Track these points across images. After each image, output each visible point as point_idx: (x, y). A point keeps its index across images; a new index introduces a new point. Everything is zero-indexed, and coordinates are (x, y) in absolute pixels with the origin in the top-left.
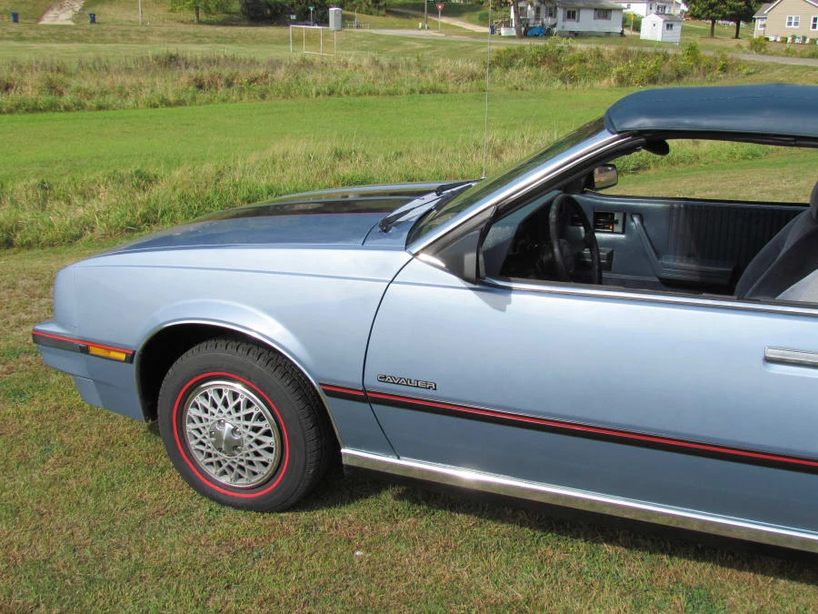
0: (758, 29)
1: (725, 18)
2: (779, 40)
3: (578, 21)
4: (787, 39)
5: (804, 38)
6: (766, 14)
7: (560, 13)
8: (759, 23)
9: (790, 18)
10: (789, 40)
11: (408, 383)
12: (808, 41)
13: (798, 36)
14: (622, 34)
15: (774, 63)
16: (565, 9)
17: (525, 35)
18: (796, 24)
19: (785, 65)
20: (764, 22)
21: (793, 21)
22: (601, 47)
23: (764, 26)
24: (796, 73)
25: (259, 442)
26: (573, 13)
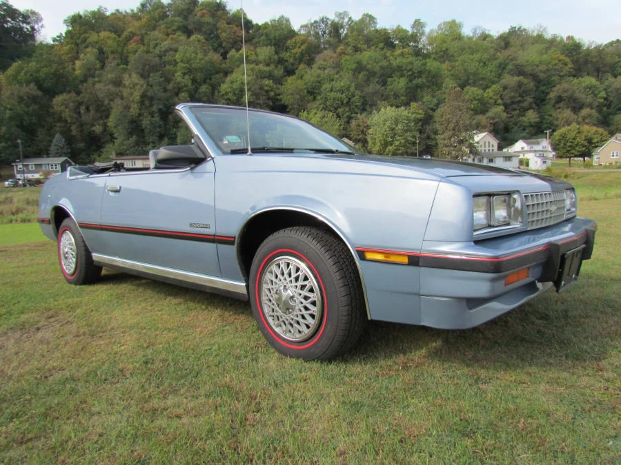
0: (596, 160)
1: (576, 156)
2: (608, 164)
3: (495, 163)
4: (612, 163)
6: (599, 151)
9: (613, 153)
13: (618, 161)
16: (488, 158)
18: (617, 156)
20: (599, 156)
21: (615, 154)
26: (492, 160)
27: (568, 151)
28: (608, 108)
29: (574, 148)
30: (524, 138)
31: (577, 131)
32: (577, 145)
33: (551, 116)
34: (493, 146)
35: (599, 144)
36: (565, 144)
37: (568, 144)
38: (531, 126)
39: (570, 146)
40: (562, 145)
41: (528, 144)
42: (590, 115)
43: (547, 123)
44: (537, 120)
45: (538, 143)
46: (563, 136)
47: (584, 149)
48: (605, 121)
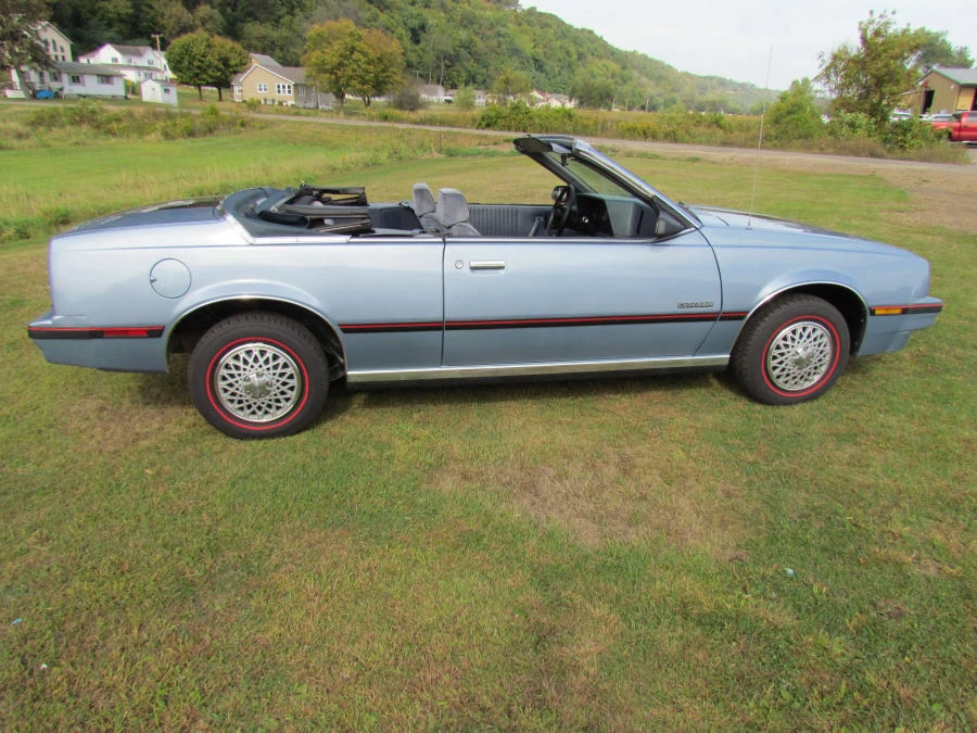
0: (237, 93)
1: (208, 84)
3: (84, 85)
4: (260, 101)
5: (274, 101)
6: (240, 81)
7: (65, 78)
8: (236, 89)
10: (263, 102)
12: (276, 103)
13: (268, 98)
14: (126, 98)
16: (69, 74)
17: (34, 96)
18: (265, 90)
20: (242, 88)
22: (131, 108)
23: (241, 91)
26: (78, 78)
27: (197, 75)
28: (233, 10)
29: (205, 71)
30: (112, 41)
31: (205, 43)
32: (209, 66)
33: (151, 7)
34: (62, 49)
35: (238, 69)
36: (190, 63)
37: (196, 63)
38: (122, 21)
39: (199, 67)
40: (186, 63)
41: (123, 53)
42: (211, 18)
43: (148, 20)
44: (131, 11)
45: (140, 55)
46: (187, 49)
47: (219, 74)
48: (232, 31)
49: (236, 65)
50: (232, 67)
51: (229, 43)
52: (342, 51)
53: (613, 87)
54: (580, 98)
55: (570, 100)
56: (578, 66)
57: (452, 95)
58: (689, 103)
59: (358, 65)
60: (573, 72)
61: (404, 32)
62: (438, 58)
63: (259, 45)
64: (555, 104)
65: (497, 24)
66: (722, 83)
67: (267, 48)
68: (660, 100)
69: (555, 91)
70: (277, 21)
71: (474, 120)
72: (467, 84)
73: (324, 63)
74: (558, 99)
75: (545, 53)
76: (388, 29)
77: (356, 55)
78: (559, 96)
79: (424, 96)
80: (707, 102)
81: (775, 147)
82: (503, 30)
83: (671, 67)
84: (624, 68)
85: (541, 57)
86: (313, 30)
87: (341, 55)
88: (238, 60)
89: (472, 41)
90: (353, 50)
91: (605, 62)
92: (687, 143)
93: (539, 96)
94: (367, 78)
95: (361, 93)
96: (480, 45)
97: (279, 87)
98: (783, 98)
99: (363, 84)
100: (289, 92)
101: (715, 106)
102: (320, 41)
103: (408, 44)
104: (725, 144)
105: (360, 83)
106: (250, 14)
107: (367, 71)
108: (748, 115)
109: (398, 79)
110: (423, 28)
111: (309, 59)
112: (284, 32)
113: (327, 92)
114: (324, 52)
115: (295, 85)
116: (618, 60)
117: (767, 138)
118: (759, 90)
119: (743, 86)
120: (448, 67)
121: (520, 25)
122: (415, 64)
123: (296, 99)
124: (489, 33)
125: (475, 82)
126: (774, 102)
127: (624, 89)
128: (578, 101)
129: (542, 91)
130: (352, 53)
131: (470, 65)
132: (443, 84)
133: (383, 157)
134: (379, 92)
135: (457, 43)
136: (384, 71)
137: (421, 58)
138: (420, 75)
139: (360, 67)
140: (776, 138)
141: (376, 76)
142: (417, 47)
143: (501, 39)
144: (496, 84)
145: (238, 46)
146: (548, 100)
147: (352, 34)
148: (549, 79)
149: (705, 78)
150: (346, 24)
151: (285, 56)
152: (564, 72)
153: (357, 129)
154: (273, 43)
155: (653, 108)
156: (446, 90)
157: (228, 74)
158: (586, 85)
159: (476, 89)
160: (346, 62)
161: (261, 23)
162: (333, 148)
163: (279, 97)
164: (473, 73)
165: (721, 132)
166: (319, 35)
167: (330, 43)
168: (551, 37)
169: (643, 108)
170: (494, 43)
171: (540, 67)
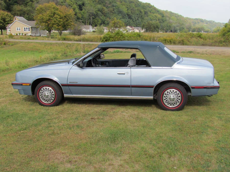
0: (8, 31)
2: (15, 34)
4: (18, 34)
5: (23, 34)
6: (10, 27)
8: (8, 30)
11: (74, 83)
12: (24, 35)
13: (21, 33)
15: (19, 41)
19: (23, 42)
20: (10, 29)
21: (19, 29)
23: (10, 31)
24: (27, 44)
25: (52, 96)
47: (1, 24)
48: (8, 8)
49: (9, 21)
50: (7, 21)
51: (6, 13)
52: (50, 14)
53: (159, 24)
54: (146, 28)
55: (142, 29)
56: (145, 16)
57: (95, 29)
58: (189, 29)
59: (57, 19)
60: (143, 19)
61: (76, 6)
62: (89, 15)
63: (19, 13)
64: (137, 31)
65: (113, 2)
66: (202, 21)
67: (22, 14)
68: (178, 28)
69: (136, 26)
70: (26, 4)
71: (101, 39)
72: (101, 24)
73: (43, 19)
74: (138, 29)
75: (131, 12)
76: (69, 5)
77: (56, 16)
78: (138, 28)
79: (84, 30)
80: (196, 28)
81: (224, 46)
82: (115, 4)
83: (181, 16)
84: (163, 17)
85: (130, 13)
86: (39, 7)
87: (50, 16)
88: (9, 19)
89: (103, 9)
90: (54, 14)
91: (155, 14)
92: (188, 45)
93: (130, 28)
94: (60, 24)
95: (58, 29)
96: (106, 10)
97: (25, 28)
98: (226, 26)
99: (59, 26)
100: (29, 30)
101: (199, 30)
102: (42, 11)
103: (77, 10)
104: (203, 45)
105: (57, 26)
106: (16, 2)
107: (59, 21)
108: (213, 32)
109: (72, 23)
110: (83, 4)
111: (37, 17)
112: (29, 8)
113: (44, 30)
114: (43, 15)
115: (32, 28)
116: (160, 13)
117: (220, 42)
118: (216, 23)
119: (210, 22)
120: (93, 18)
121: (121, 2)
122: (81, 18)
123: (32, 33)
124: (109, 6)
125: (104, 24)
126: (222, 27)
127: (163, 24)
128: (145, 29)
129: (131, 26)
130: (54, 15)
131: (102, 17)
132: (92, 25)
133: (59, 55)
134: (65, 29)
135: (97, 9)
136: (67, 21)
137: (83, 16)
138: (82, 22)
139: (57, 20)
140: (224, 42)
141: (64, 23)
142: (81, 12)
143: (114, 7)
144: (111, 24)
145: (9, 14)
146: (133, 29)
147: (54, 8)
148: (134, 22)
149: (195, 19)
150: (52, 4)
151: (29, 17)
152: (140, 19)
153: (51, 44)
154: (24, 12)
155: (175, 31)
156: (93, 27)
157: (5, 24)
158: (149, 23)
159: (105, 26)
160: (51, 18)
161: (20, 5)
162: (40, 53)
163: (25, 32)
164: (103, 20)
165: (202, 40)
166: (41, 8)
167: (45, 12)
168: (134, 6)
169: (171, 31)
170: (112, 9)
171: (130, 17)
